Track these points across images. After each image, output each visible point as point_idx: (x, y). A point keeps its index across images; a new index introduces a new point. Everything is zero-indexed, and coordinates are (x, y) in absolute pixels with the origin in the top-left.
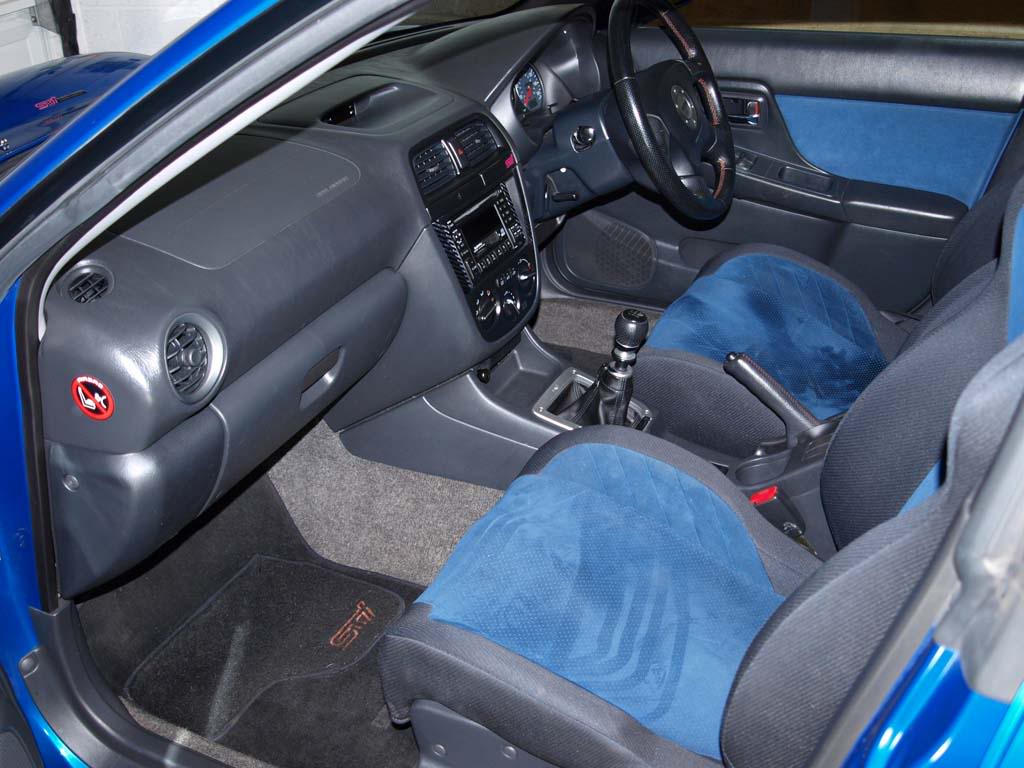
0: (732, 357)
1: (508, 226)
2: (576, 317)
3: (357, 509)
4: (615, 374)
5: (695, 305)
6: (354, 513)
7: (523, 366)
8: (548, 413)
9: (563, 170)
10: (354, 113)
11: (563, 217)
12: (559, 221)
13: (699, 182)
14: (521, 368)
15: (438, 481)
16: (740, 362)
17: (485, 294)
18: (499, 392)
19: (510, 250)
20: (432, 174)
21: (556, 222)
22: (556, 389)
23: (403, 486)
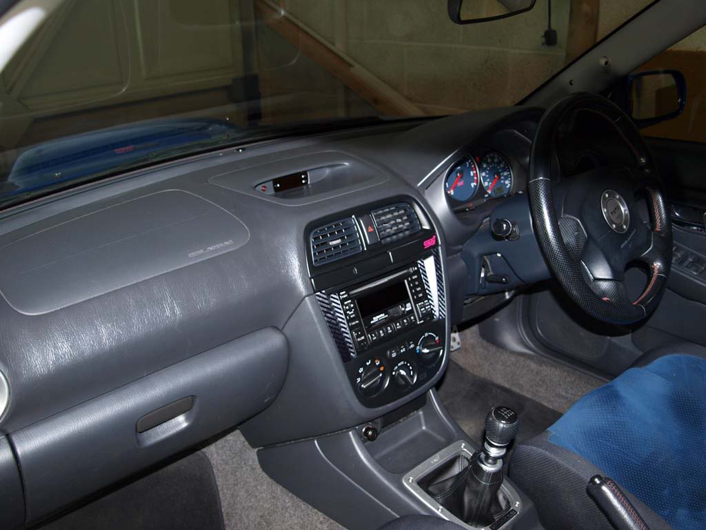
0: (597, 481)
1: (416, 302)
2: (537, 373)
3: (262, 517)
4: (483, 466)
5: (612, 398)
6: (259, 519)
7: (426, 426)
8: (415, 485)
9: (499, 255)
10: (306, 183)
11: (513, 292)
12: (507, 296)
13: (617, 287)
14: (424, 428)
15: (321, 517)
16: (604, 488)
17: (373, 363)
18: (377, 457)
19: (413, 325)
20: (336, 247)
21: (505, 296)
22: (436, 461)
23: (295, 511)
